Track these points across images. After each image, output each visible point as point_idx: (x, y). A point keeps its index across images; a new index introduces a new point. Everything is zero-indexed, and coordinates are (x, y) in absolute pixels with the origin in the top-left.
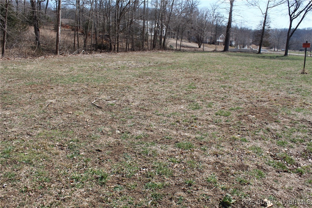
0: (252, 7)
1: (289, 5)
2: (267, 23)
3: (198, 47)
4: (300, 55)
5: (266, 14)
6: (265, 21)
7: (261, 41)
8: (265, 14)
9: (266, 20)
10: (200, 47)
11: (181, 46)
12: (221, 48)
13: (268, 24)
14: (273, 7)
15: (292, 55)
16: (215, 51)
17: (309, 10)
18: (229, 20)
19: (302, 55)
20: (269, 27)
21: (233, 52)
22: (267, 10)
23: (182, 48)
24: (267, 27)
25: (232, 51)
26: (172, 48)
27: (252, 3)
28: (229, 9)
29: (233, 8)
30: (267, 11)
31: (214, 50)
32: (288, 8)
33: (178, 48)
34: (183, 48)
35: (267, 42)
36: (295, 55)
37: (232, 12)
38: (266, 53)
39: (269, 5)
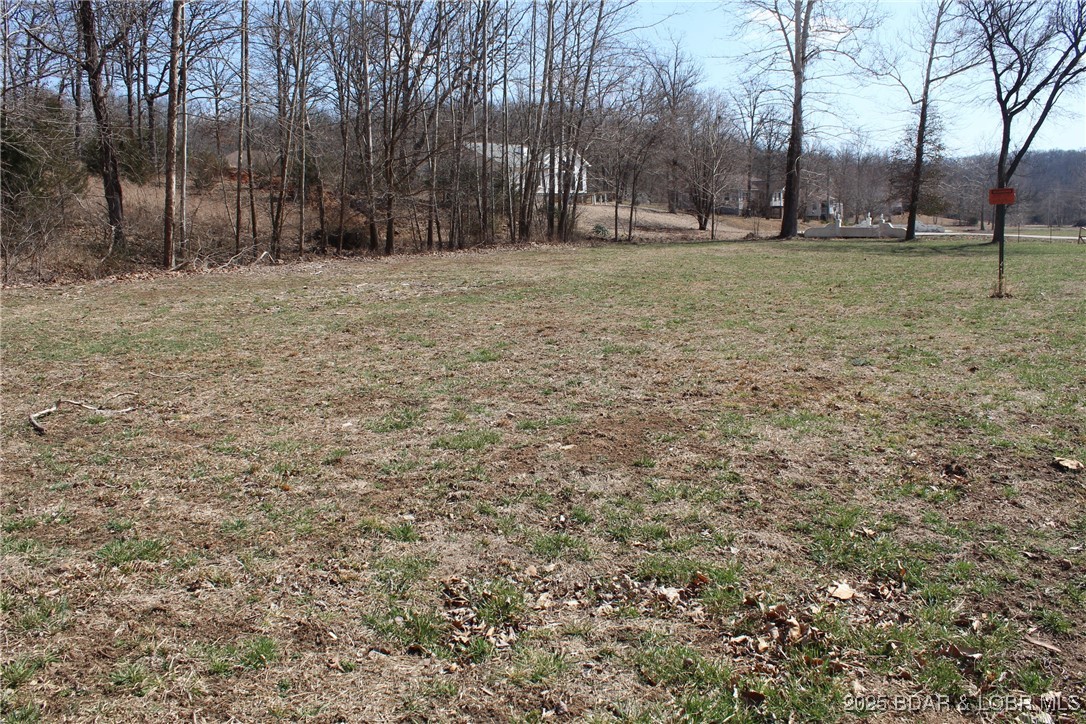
0: (876, 80)
1: (995, 69)
2: (931, 131)
3: (697, 226)
4: (1056, 240)
5: (925, 100)
6: (922, 126)
7: (914, 196)
8: (921, 103)
9: (927, 123)
10: (702, 227)
11: (631, 225)
12: (773, 227)
13: (933, 138)
14: (946, 77)
15: (1026, 240)
16: (751, 238)
17: (1065, 83)
18: (793, 129)
19: (1064, 240)
20: (940, 148)
21: (821, 238)
22: (927, 87)
23: (636, 233)
24: (930, 147)
25: (816, 235)
26: (600, 235)
27: (875, 68)
28: (793, 91)
29: (806, 87)
30: (926, 93)
31: (748, 236)
32: (994, 77)
33: (623, 233)
34: (643, 233)
35: (933, 199)
36: (1039, 239)
37: (803, 101)
38: (935, 238)
39: (932, 69)
